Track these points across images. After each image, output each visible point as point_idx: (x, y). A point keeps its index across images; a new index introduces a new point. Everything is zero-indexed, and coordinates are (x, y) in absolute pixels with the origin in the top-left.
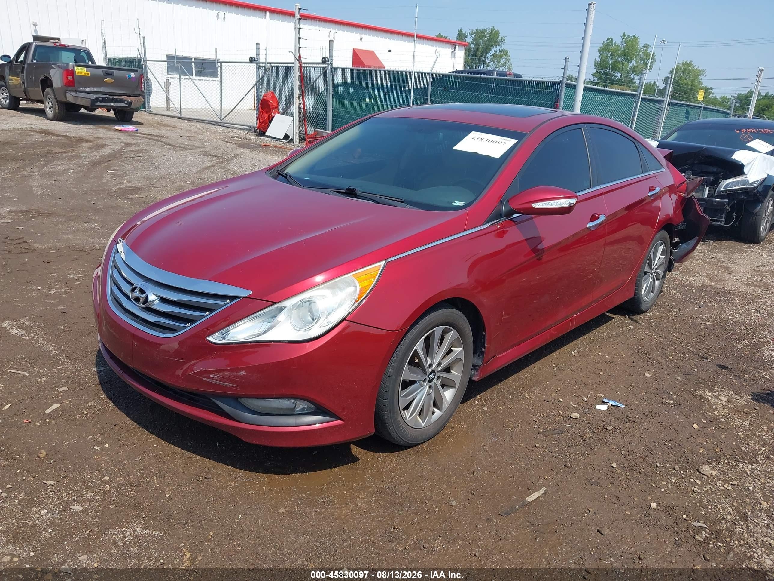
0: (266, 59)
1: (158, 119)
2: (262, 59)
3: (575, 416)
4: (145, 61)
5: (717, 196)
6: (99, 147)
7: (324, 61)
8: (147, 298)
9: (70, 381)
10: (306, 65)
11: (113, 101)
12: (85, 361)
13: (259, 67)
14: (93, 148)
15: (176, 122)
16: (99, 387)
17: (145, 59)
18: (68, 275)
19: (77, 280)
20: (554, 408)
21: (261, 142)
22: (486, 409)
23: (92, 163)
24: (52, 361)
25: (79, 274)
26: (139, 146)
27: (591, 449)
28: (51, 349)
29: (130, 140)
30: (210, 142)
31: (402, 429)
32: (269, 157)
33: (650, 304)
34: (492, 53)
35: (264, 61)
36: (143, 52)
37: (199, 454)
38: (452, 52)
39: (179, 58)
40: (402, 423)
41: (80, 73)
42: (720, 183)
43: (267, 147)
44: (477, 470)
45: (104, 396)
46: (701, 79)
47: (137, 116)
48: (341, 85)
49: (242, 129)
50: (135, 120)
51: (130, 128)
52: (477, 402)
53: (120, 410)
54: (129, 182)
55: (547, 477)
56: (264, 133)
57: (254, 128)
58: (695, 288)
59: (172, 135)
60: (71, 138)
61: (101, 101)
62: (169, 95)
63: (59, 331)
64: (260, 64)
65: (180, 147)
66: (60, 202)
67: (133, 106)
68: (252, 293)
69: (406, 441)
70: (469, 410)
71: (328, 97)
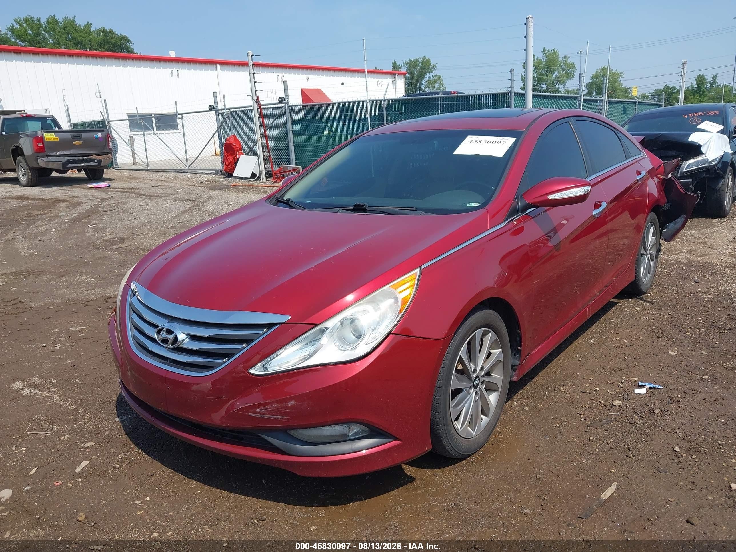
0: (225, 106)
1: (127, 174)
2: (220, 106)
3: (618, 403)
4: (108, 122)
5: (680, 177)
6: (76, 205)
7: (281, 100)
8: (176, 338)
9: (93, 435)
10: (265, 107)
11: (83, 161)
12: (105, 413)
13: (219, 113)
14: (70, 206)
15: (145, 174)
16: (126, 437)
17: (108, 120)
18: (71, 329)
19: (80, 332)
20: (593, 398)
21: (230, 183)
22: (527, 409)
23: (72, 220)
24: (72, 417)
25: (81, 326)
26: (114, 199)
27: (646, 435)
28: (68, 405)
29: (104, 195)
30: (181, 188)
31: (456, 442)
32: (241, 195)
33: (649, 285)
34: (426, 79)
35: (223, 107)
36: (106, 114)
37: (247, 495)
38: (393, 81)
39: (140, 115)
40: (456, 435)
41: (49, 139)
42: (681, 165)
43: (236, 186)
44: (540, 473)
45: (132, 446)
46: (620, 81)
47: (107, 173)
48: (299, 121)
49: (209, 173)
50: (105, 177)
51: (103, 184)
52: (516, 403)
53: (153, 458)
54: (112, 233)
55: (613, 471)
56: (232, 174)
57: (221, 171)
58: (684, 264)
59: (144, 187)
60: (48, 200)
61: (71, 163)
62: (134, 149)
63: (72, 385)
64: (219, 111)
65: (154, 196)
66: (48, 260)
67: (103, 164)
68: (290, 317)
69: (460, 453)
70: (511, 412)
71: (289, 134)
